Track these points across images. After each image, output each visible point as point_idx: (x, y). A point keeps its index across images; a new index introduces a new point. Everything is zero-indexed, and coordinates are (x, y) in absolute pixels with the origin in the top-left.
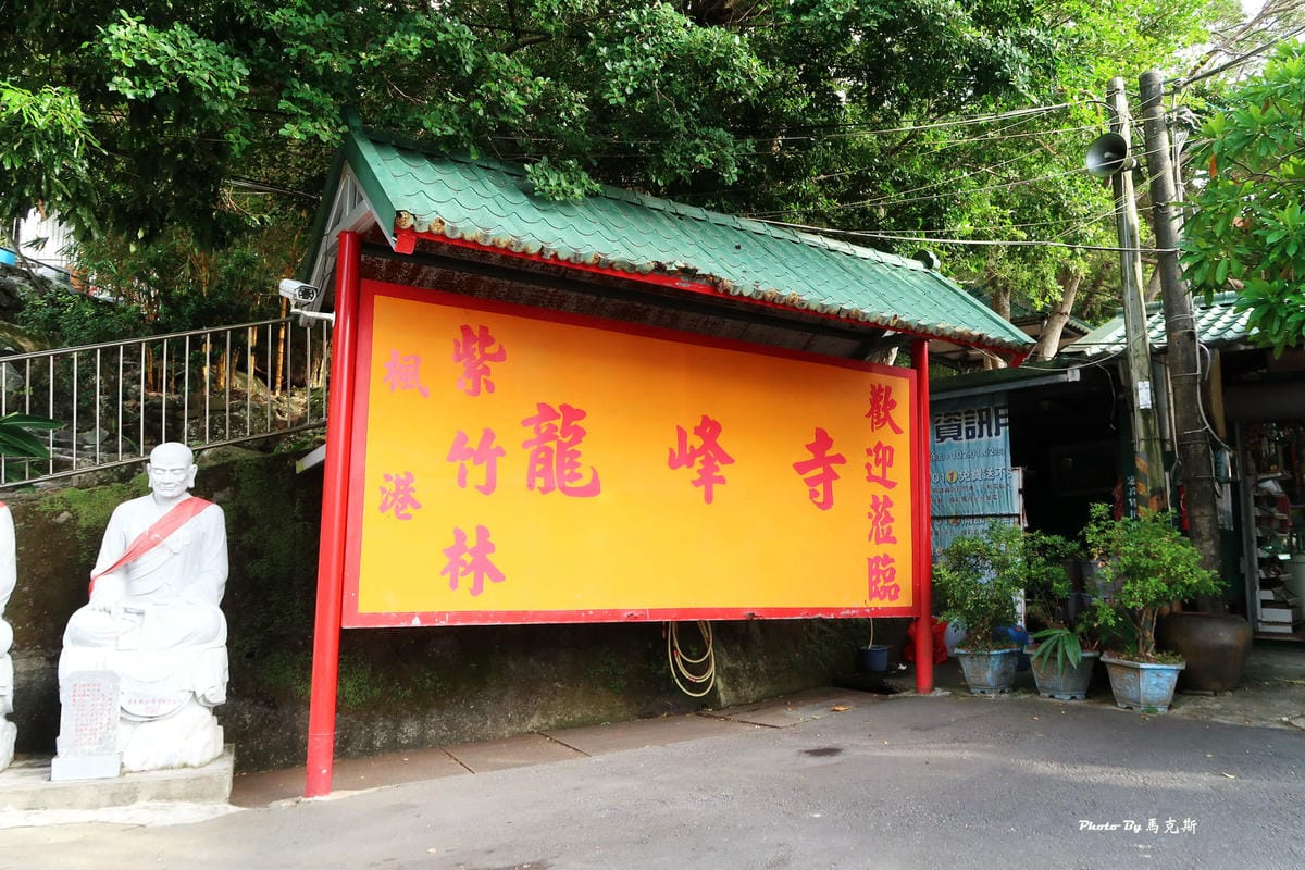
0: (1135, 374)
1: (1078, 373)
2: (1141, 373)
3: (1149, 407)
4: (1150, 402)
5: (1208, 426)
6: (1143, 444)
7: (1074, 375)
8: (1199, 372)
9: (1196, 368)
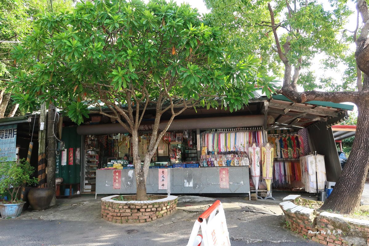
0: (41, 120)
1: (31, 119)
2: (42, 120)
3: (43, 130)
4: (43, 128)
5: (54, 135)
6: (40, 140)
7: (29, 120)
8: (54, 120)
9: (54, 119)
